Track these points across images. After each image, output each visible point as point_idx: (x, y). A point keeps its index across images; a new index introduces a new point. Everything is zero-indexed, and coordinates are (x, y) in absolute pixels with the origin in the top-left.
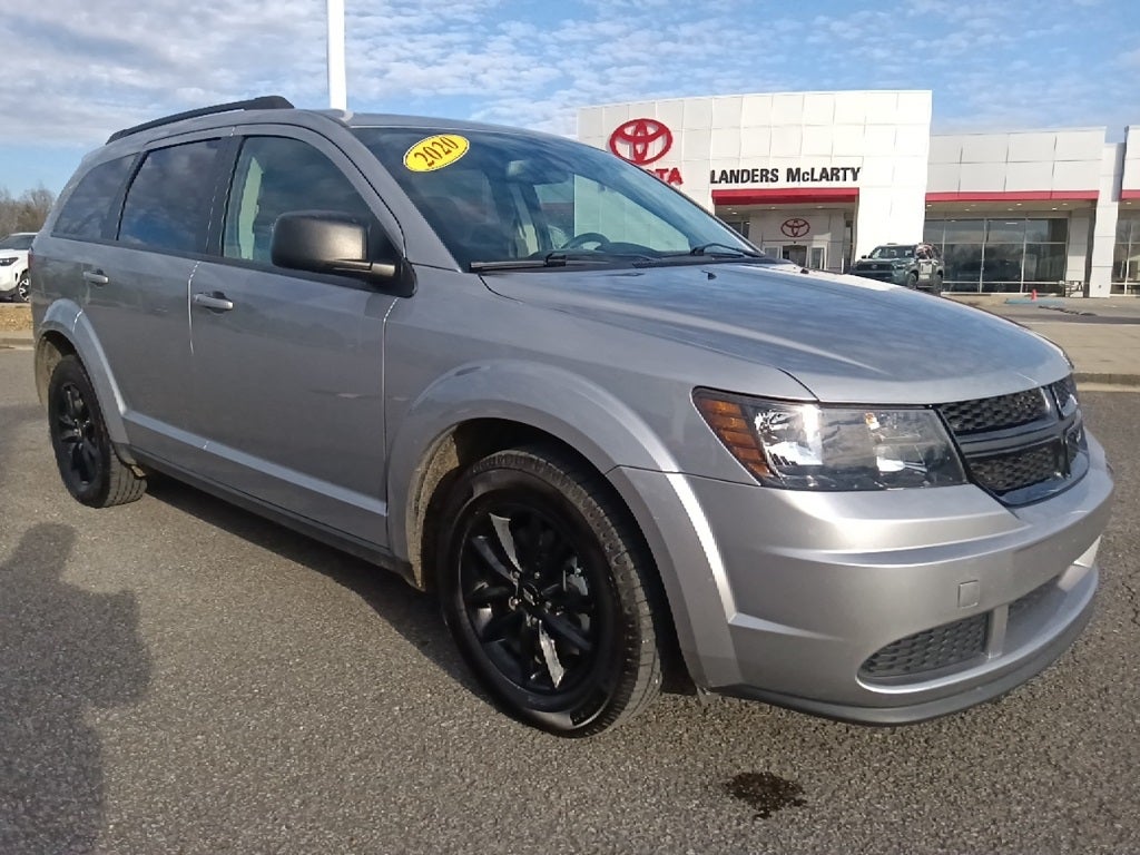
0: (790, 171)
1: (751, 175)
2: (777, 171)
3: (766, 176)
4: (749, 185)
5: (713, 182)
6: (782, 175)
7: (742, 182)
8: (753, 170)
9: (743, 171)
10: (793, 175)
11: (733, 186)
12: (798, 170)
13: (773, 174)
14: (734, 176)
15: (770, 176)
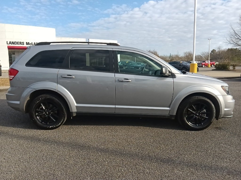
0: (27, 43)
1: (17, 43)
2: (24, 42)
3: (21, 43)
4: (17, 45)
5: (7, 44)
6: (25, 43)
7: (15, 44)
8: (18, 42)
9: (15, 42)
10: (27, 44)
11: (13, 45)
12: (29, 43)
13: (23, 43)
14: (13, 43)
15: (22, 43)
